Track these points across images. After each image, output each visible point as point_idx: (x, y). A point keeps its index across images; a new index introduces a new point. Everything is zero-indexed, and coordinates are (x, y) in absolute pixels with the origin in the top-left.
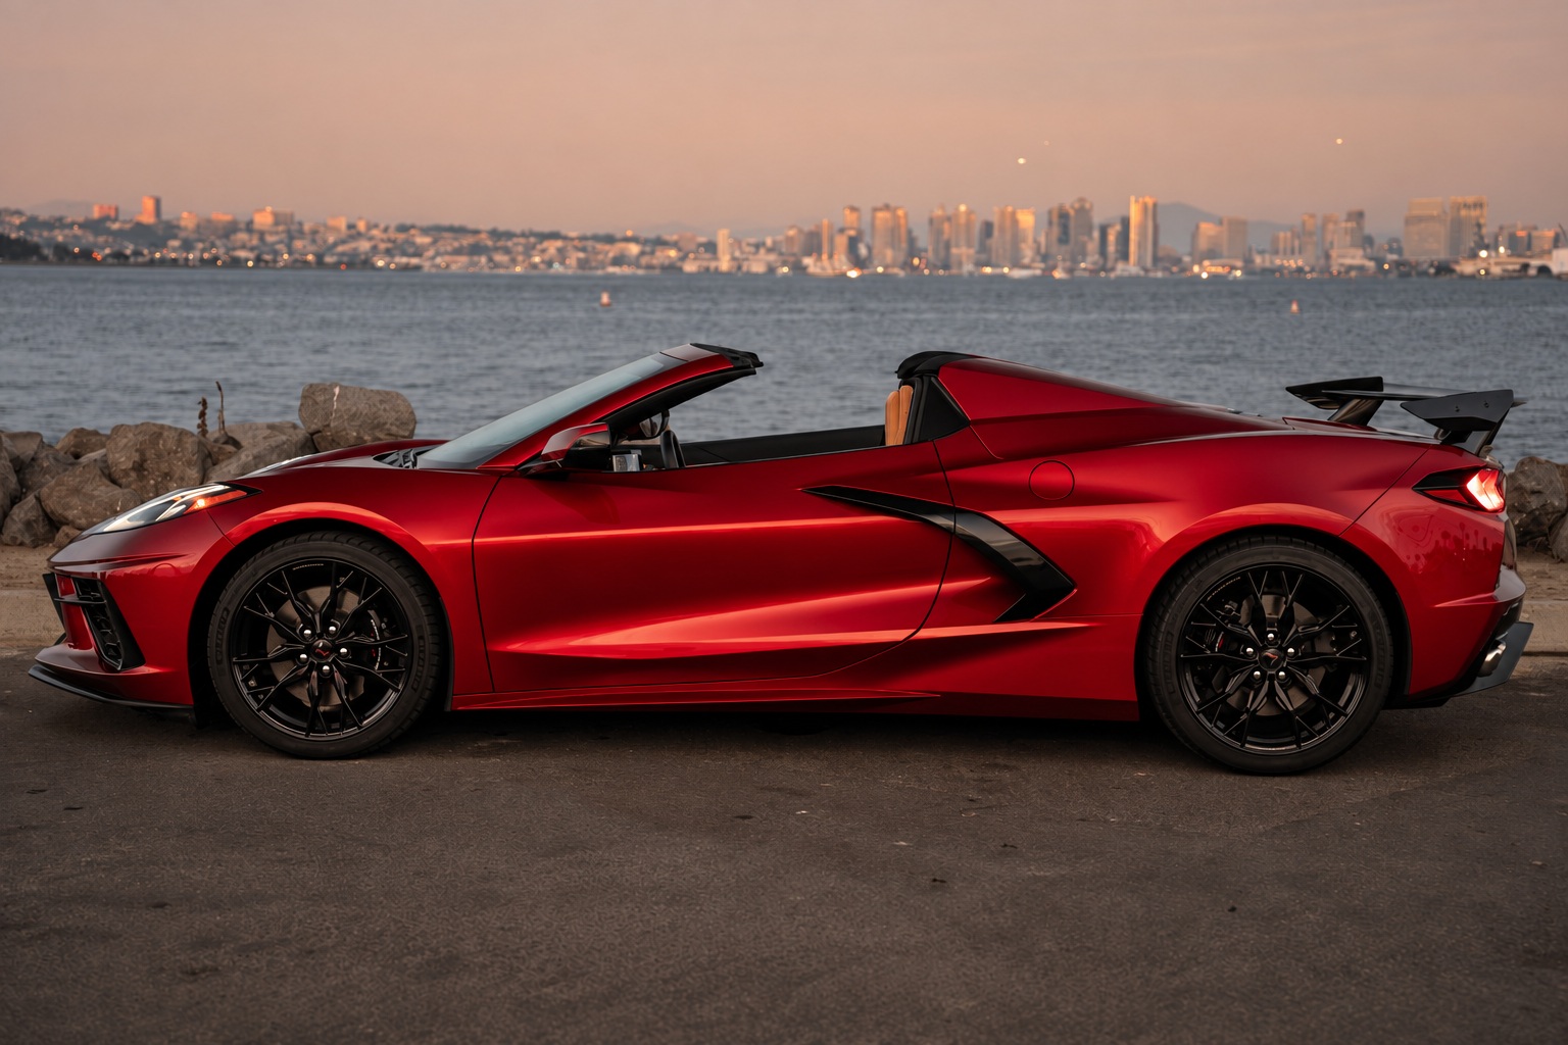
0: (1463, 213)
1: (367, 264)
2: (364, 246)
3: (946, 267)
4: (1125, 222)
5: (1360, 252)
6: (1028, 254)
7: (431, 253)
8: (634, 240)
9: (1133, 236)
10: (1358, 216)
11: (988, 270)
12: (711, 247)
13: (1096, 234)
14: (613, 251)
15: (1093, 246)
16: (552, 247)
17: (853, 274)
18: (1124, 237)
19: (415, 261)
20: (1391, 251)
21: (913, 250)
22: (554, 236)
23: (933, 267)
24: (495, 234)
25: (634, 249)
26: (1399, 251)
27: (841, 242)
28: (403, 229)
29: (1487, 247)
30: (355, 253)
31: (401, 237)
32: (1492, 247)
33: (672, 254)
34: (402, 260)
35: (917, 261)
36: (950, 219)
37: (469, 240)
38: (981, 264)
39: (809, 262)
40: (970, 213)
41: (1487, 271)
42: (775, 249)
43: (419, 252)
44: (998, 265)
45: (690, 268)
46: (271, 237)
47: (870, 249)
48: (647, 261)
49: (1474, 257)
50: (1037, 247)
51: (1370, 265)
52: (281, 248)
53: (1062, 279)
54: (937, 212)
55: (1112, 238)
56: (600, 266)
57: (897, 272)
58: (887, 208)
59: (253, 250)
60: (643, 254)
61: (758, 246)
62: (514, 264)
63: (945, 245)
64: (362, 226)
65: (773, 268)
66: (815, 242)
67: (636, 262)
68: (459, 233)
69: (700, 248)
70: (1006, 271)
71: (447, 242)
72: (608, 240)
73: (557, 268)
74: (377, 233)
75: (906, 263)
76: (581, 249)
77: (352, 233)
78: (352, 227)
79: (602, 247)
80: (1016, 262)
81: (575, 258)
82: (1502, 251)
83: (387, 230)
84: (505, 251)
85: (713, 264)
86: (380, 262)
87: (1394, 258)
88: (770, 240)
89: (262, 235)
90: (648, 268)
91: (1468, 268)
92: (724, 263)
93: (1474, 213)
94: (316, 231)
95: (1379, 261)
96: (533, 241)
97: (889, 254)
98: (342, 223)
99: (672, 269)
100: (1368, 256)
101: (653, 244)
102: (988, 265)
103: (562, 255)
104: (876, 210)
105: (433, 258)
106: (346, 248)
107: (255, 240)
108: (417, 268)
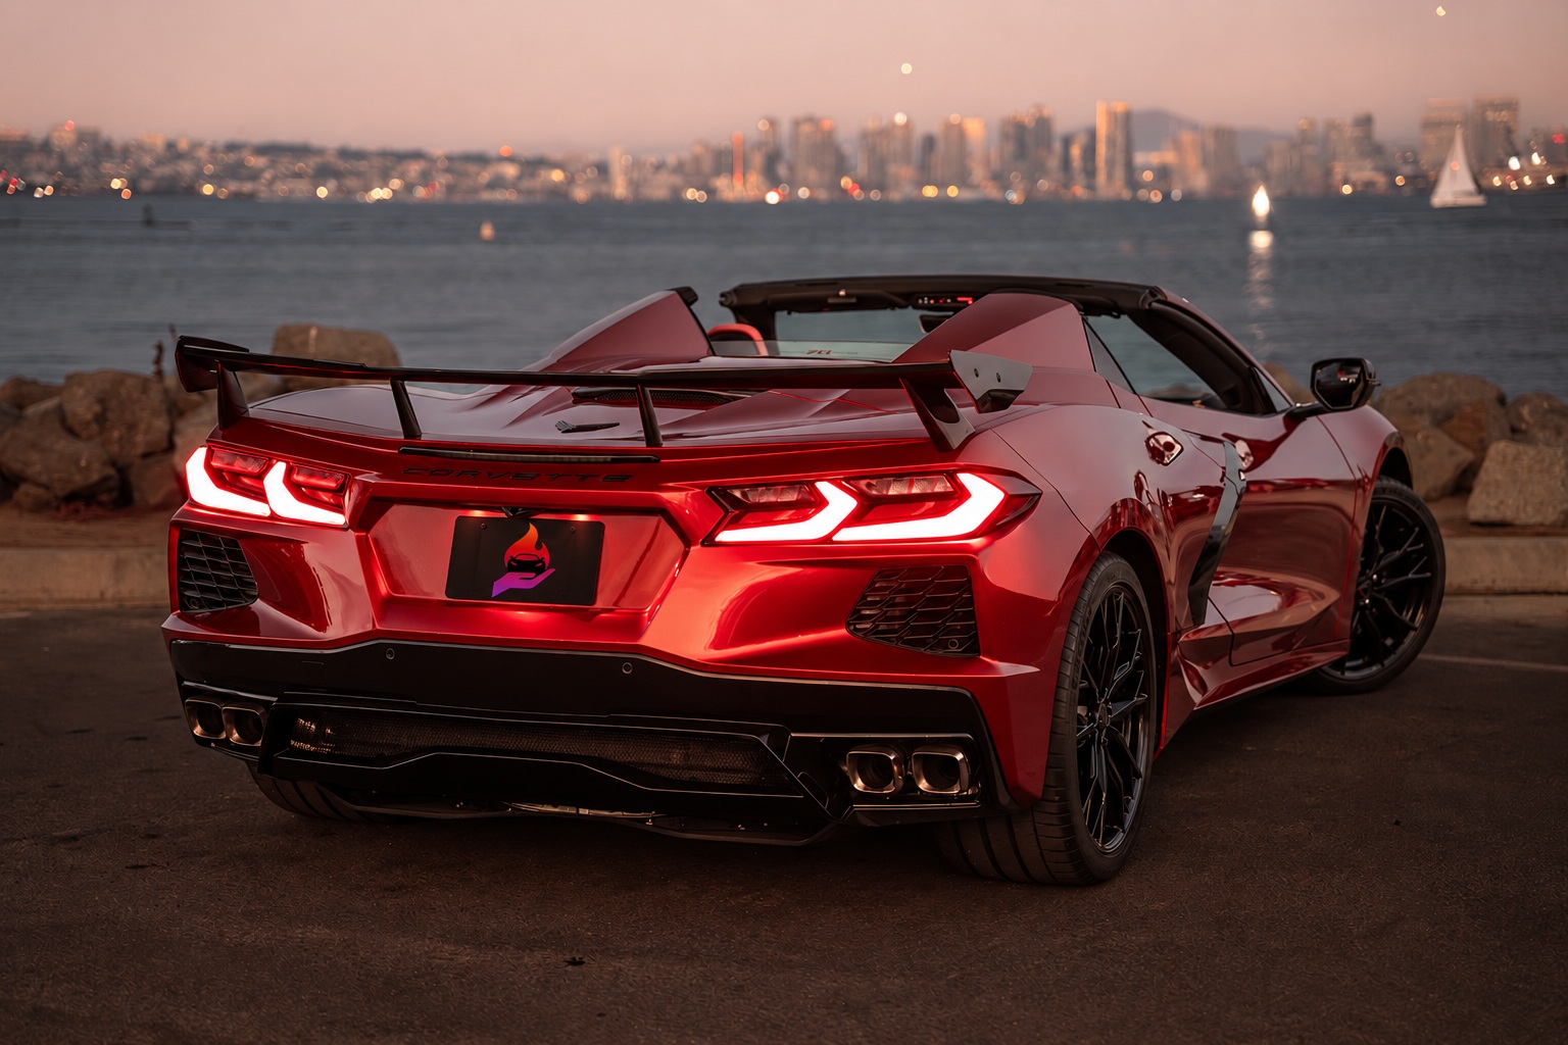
0: (1491, 115)
1: (192, 191)
2: (187, 168)
3: (882, 187)
4: (1092, 134)
5: (1368, 164)
6: (978, 173)
7: (267, 175)
8: (511, 159)
9: (1102, 150)
10: (1366, 122)
11: (930, 192)
12: (603, 169)
13: (1057, 146)
14: (486, 176)
15: (1053, 163)
16: (414, 169)
17: (773, 198)
18: (1090, 151)
19: (247, 187)
20: (1405, 161)
21: (841, 166)
22: (417, 155)
23: (864, 186)
24: (345, 153)
25: (510, 171)
26: (1415, 162)
27: (758, 160)
28: (232, 147)
29: (1517, 155)
30: (175, 179)
31: (232, 157)
32: (1523, 154)
33: (557, 176)
34: (233, 186)
35: (846, 182)
36: (886, 132)
37: (312, 162)
38: (921, 185)
39: (721, 183)
40: (907, 126)
41: (1518, 184)
42: (679, 168)
43: (254, 175)
44: (942, 185)
45: (580, 194)
46: (73, 160)
47: (791, 169)
48: (526, 184)
49: (1503, 167)
50: (987, 162)
51: (1381, 180)
52: (86, 171)
53: (1016, 202)
54: (871, 125)
55: (1076, 152)
56: (475, 190)
57: (823, 195)
58: (811, 120)
59: (51, 173)
60: (520, 178)
61: (659, 167)
62: (368, 189)
63: (879, 163)
64: (183, 145)
65: (677, 192)
66: (725, 161)
67: (514, 185)
68: (301, 151)
69: (588, 170)
70: (953, 191)
71: (285, 164)
72: (482, 160)
73: (420, 192)
74: (202, 154)
75: (834, 185)
76: (448, 170)
77: (172, 152)
78: (171, 146)
79: (473, 168)
80: (963, 181)
81: (443, 181)
82: (1536, 159)
83: (213, 150)
84: (359, 174)
85: (604, 189)
86: (208, 189)
87: (1408, 169)
88: (671, 160)
89: (62, 157)
90: (530, 192)
91: (1497, 181)
92: (620, 189)
93: (1504, 115)
94: (126, 151)
95: (1391, 174)
96: (392, 161)
97: (812, 175)
98: (159, 142)
99: (557, 193)
100: (1377, 169)
101: (534, 165)
102: (930, 185)
103: (426, 178)
104: (797, 123)
105: (271, 182)
106: (165, 171)
107: (53, 163)
108: (251, 196)
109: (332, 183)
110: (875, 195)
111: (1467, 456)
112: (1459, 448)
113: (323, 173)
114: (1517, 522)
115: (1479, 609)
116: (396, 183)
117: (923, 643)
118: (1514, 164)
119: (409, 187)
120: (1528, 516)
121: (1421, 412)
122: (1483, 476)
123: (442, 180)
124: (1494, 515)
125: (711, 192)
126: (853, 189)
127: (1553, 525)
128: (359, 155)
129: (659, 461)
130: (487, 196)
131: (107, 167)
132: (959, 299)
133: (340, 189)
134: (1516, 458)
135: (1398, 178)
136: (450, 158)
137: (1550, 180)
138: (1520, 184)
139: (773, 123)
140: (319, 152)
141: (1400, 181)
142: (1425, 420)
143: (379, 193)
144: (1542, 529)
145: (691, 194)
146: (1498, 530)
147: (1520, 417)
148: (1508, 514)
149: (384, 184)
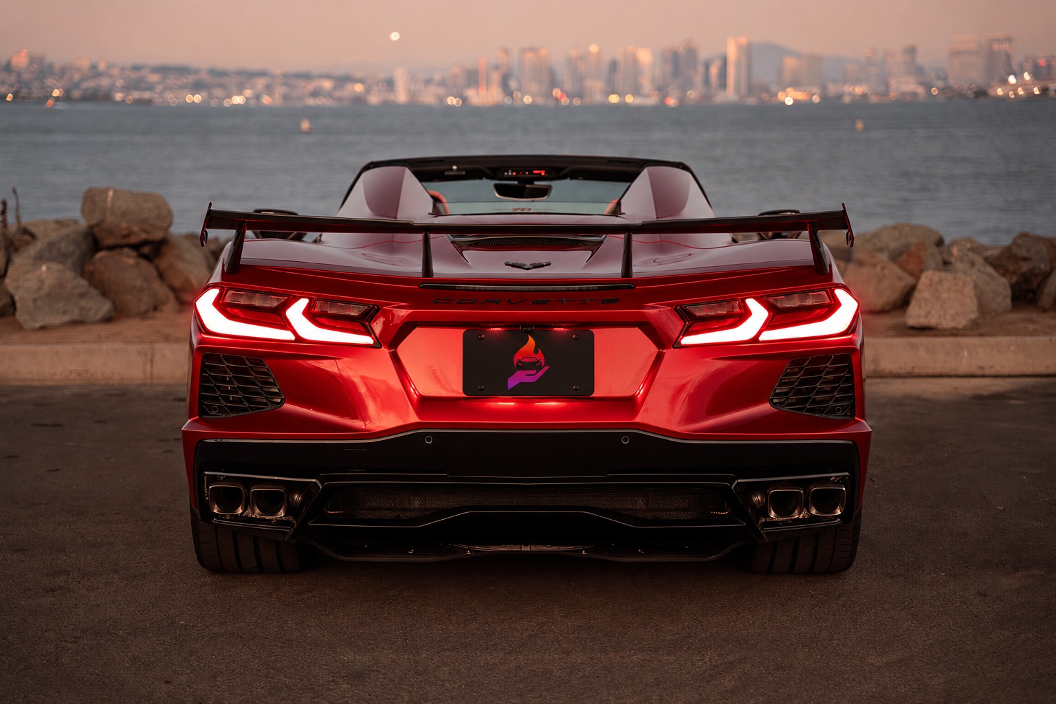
0: (996, 47)
1: (108, 98)
2: (105, 82)
3: (580, 95)
4: (724, 60)
5: (913, 80)
6: (647, 86)
7: (160, 88)
8: (328, 76)
9: (731, 71)
10: (911, 51)
11: (614, 99)
12: (390, 84)
13: (701, 69)
14: (311, 87)
15: (698, 80)
16: (261, 83)
18: (723, 71)
19: (147, 95)
20: (939, 78)
21: (553, 83)
22: (262, 74)
23: (570, 95)
24: (213, 72)
25: (327, 85)
26: (945, 79)
27: (496, 77)
28: (137, 68)
29: (1014, 74)
30: (96, 89)
31: (134, 76)
32: (1018, 73)
33: (359, 88)
34: (136, 95)
35: (557, 92)
36: (584, 58)
37: (191, 79)
38: (608, 94)
39: (471, 93)
40: (599, 53)
41: (1015, 94)
42: (442, 83)
43: (150, 88)
44: (621, 94)
45: (374, 99)
46: (26, 76)
47: (519, 81)
48: (338, 94)
49: (1004, 82)
50: (653, 80)
51: (921, 90)
52: (36, 84)
53: (673, 105)
54: (573, 53)
55: (714, 70)
56: (301, 98)
57: (540, 101)
58: (533, 49)
59: (12, 86)
60: (335, 88)
61: (428, 82)
62: (230, 97)
63: (579, 79)
64: (102, 66)
65: (441, 99)
66: (473, 78)
67: (329, 95)
68: (183, 71)
69: (380, 84)
70: (629, 99)
71: (172, 80)
72: (307, 77)
73: (266, 100)
74: (115, 72)
75: (548, 94)
76: (285, 84)
77: (94, 72)
78: (94, 67)
79: (301, 83)
80: (636, 92)
81: (281, 92)
82: (1027, 76)
83: (123, 69)
84: (222, 86)
85: (391, 97)
86: (119, 96)
87: (940, 84)
88: (437, 77)
89: (19, 74)
90: (340, 99)
91: (1000, 92)
92: (401, 96)
93: (1005, 47)
94: (64, 71)
95: (928, 87)
96: (245, 77)
97: (534, 87)
98: (85, 64)
99: (359, 100)
100: (920, 84)
101: (342, 80)
102: (613, 93)
103: (269, 89)
104: (523, 51)
105: (162, 92)
106: (89, 84)
107: (13, 78)
108: (149, 102)
109: (205, 94)
110: (577, 102)
111: (910, 280)
112: (905, 275)
113: (197, 87)
114: (940, 327)
115: (897, 388)
116: (248, 93)
117: (821, 411)
118: (1012, 80)
119: (258, 97)
120: (947, 323)
121: (881, 250)
122: (917, 295)
123: (280, 90)
124: (923, 321)
125: (465, 100)
126: (562, 97)
127: (964, 328)
128: (223, 74)
129: (635, 287)
130: (311, 102)
131: (50, 81)
132: (535, 172)
133: (210, 97)
134: (941, 281)
135: (933, 89)
136: (285, 76)
137: (1036, 91)
138: (1016, 94)
139: (506, 51)
140: (196, 72)
141: (934, 91)
142: (884, 257)
143: (238, 100)
144: (955, 331)
145: (452, 101)
146: (927, 332)
147: (950, 253)
148: (933, 321)
149: (240, 93)
